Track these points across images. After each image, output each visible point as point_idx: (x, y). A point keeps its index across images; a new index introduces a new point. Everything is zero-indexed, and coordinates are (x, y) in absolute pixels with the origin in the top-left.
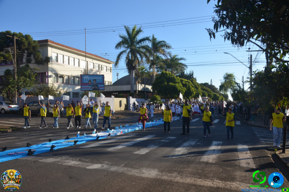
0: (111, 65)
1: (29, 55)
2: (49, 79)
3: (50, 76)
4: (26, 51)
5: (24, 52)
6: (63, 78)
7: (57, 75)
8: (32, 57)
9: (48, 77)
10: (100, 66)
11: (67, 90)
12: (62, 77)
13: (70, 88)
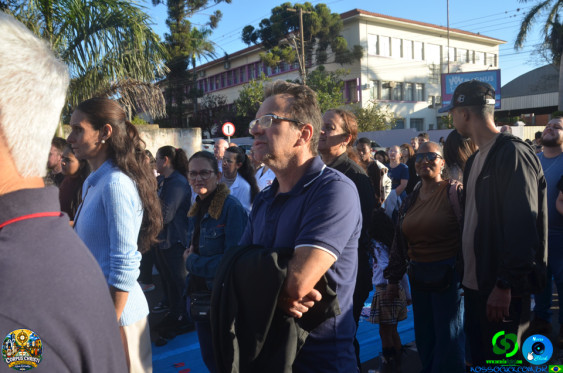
0: (497, 48)
1: (323, 47)
2: (363, 92)
3: (365, 87)
4: (317, 40)
5: (314, 41)
6: (390, 88)
7: (377, 82)
8: (329, 51)
9: (361, 88)
10: (471, 53)
11: (396, 110)
12: (387, 86)
13: (402, 106)
